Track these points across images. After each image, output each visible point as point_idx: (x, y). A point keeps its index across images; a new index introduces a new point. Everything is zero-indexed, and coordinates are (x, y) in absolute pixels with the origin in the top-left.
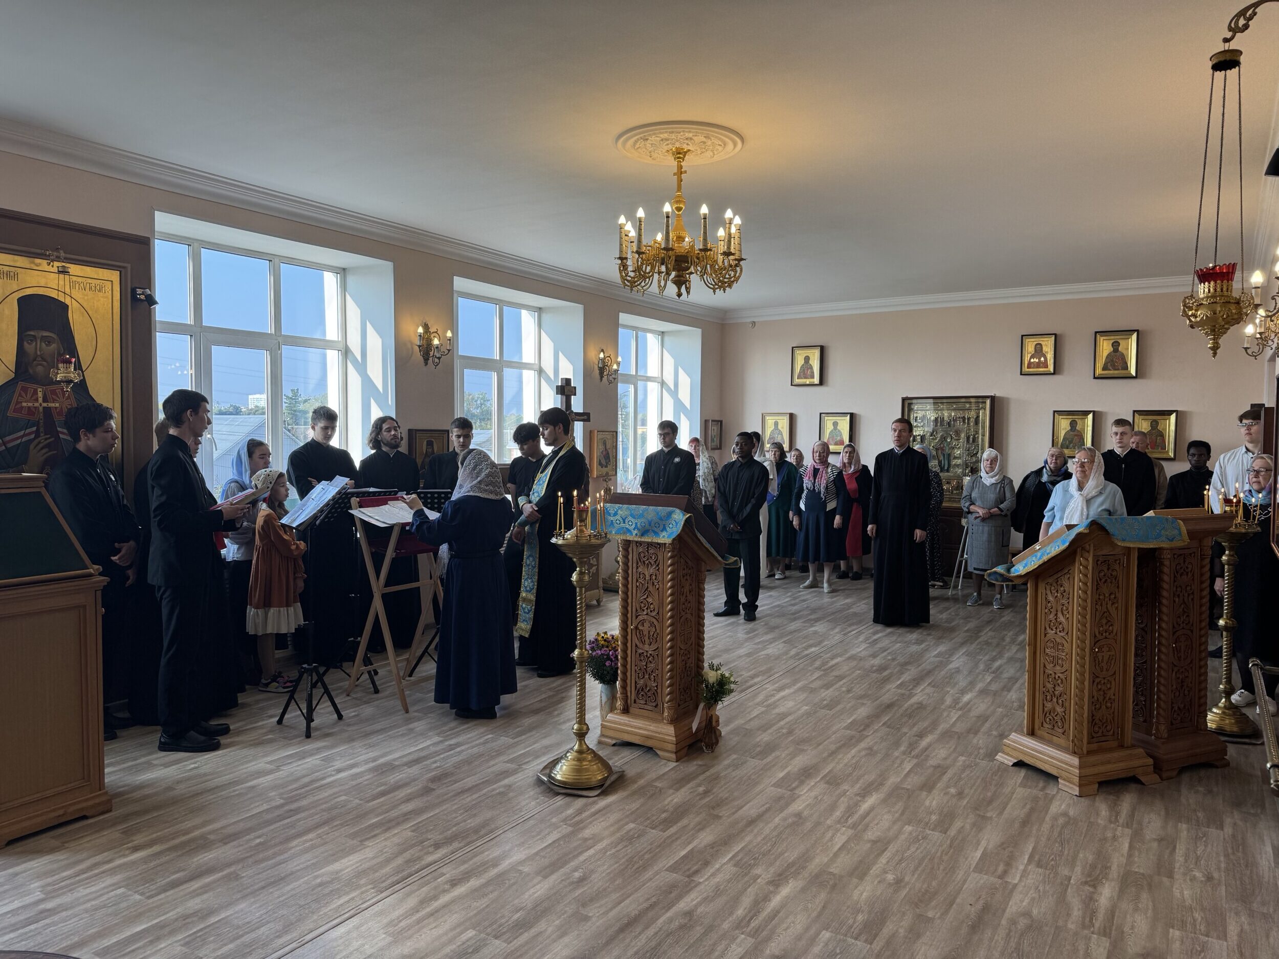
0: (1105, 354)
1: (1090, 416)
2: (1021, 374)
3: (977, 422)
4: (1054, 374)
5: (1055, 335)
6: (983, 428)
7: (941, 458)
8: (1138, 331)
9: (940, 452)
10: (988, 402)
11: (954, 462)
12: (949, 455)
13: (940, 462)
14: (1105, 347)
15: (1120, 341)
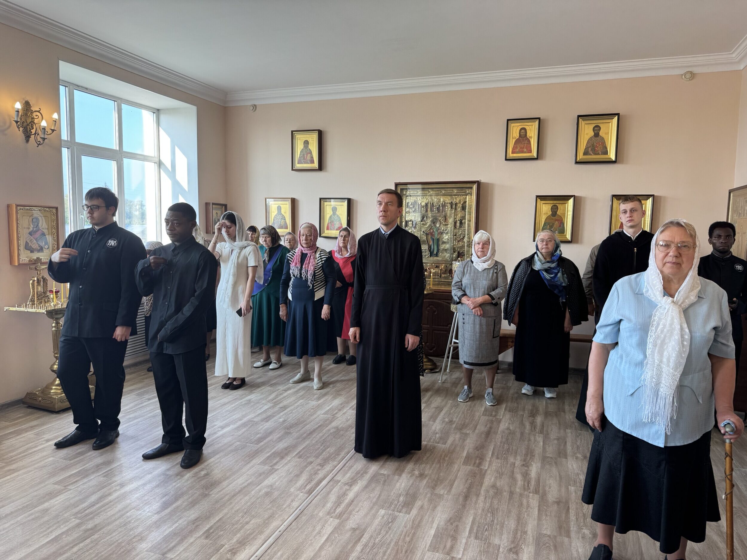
0: (587, 138)
1: (571, 201)
2: (506, 160)
3: (464, 208)
4: (537, 159)
5: (539, 119)
6: (470, 214)
7: (431, 243)
8: (618, 114)
9: (429, 237)
10: (475, 187)
11: (442, 247)
12: (438, 240)
13: (430, 247)
14: (587, 131)
15: (601, 125)
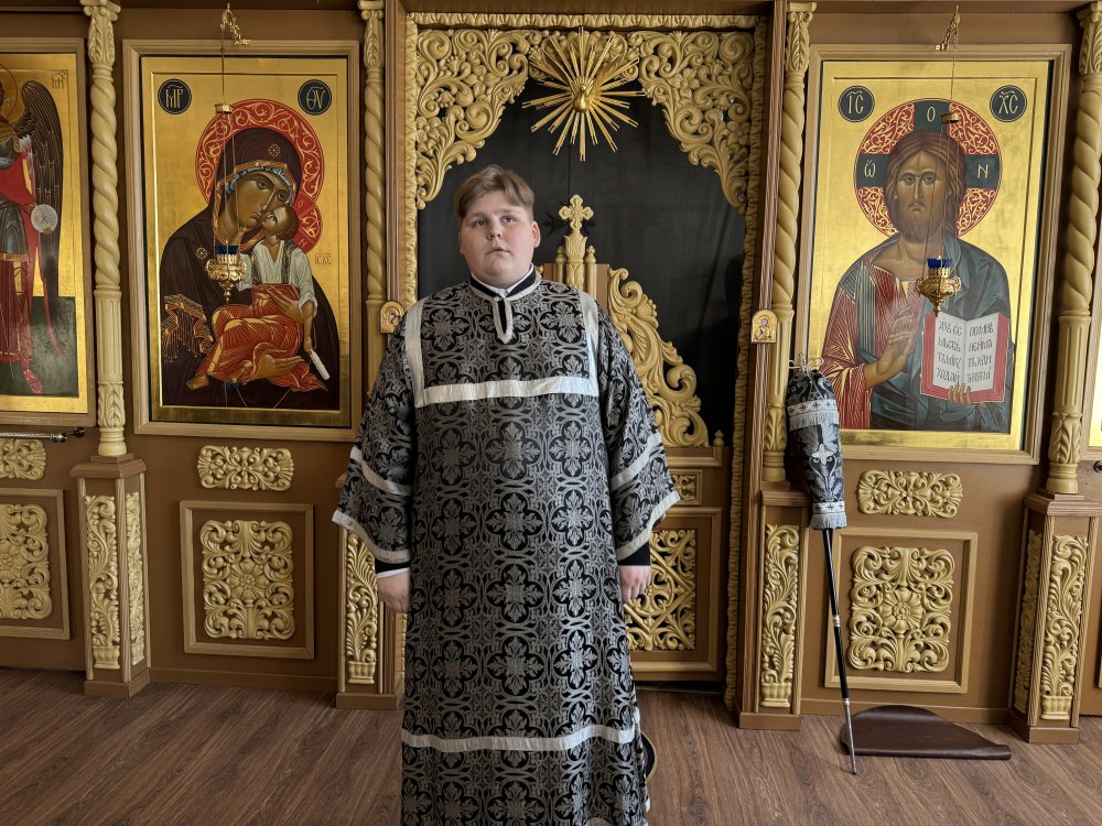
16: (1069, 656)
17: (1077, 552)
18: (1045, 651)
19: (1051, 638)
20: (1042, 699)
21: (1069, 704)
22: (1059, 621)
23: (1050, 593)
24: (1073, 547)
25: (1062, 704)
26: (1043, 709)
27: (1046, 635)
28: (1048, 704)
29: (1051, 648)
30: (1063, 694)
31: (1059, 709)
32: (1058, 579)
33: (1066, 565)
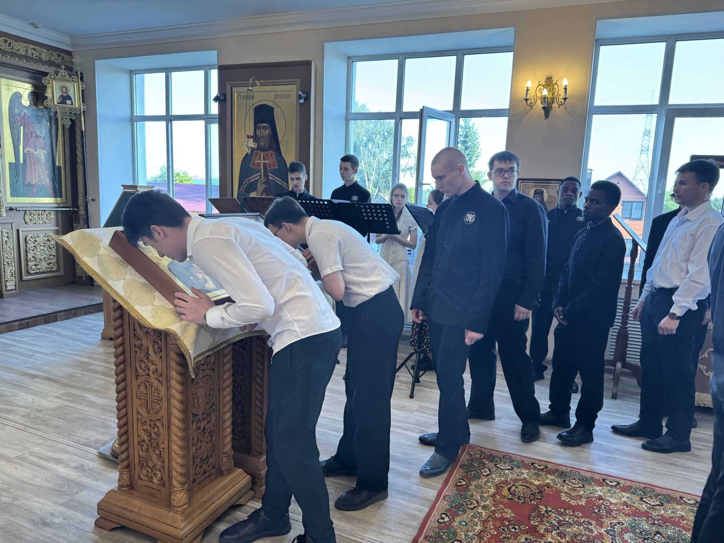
16: (12, 268)
17: (9, 234)
18: (4, 268)
19: (5, 263)
20: (5, 283)
21: (14, 283)
22: (7, 257)
23: (3, 249)
24: (8, 233)
25: (12, 284)
26: (6, 287)
27: (4, 263)
28: (8, 284)
29: (6, 266)
30: (12, 281)
31: (11, 285)
32: (4, 244)
33: (7, 239)
